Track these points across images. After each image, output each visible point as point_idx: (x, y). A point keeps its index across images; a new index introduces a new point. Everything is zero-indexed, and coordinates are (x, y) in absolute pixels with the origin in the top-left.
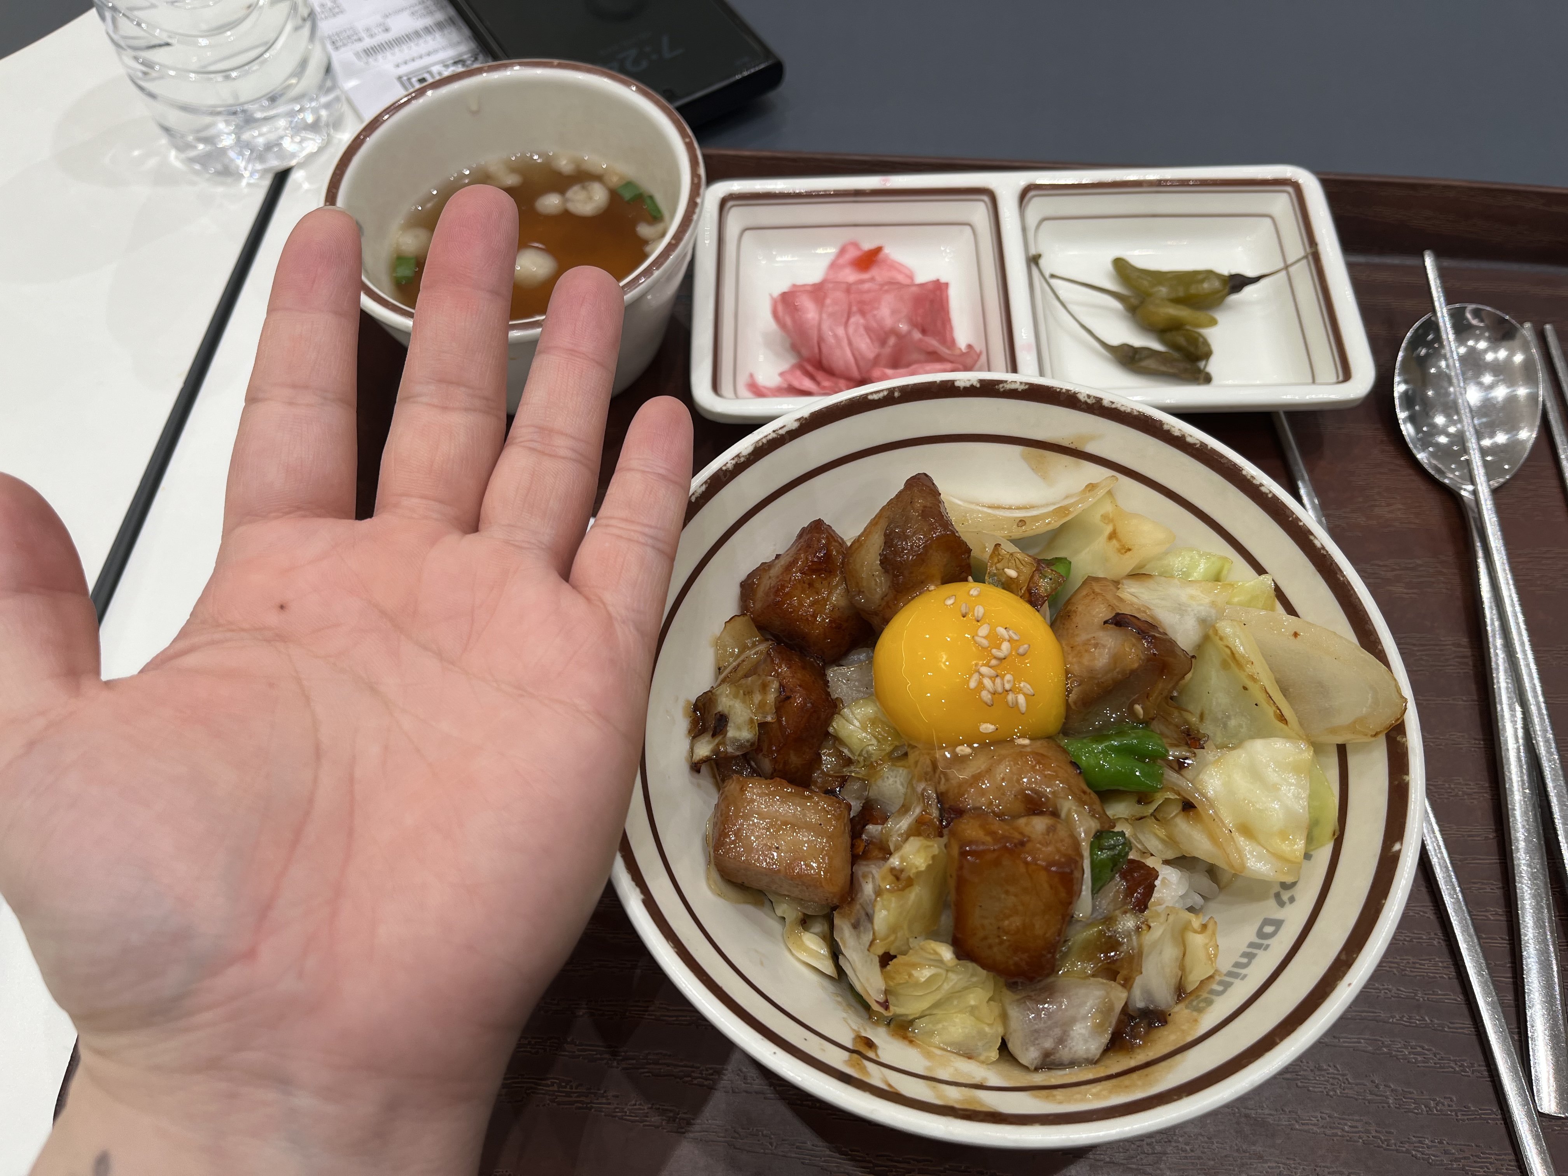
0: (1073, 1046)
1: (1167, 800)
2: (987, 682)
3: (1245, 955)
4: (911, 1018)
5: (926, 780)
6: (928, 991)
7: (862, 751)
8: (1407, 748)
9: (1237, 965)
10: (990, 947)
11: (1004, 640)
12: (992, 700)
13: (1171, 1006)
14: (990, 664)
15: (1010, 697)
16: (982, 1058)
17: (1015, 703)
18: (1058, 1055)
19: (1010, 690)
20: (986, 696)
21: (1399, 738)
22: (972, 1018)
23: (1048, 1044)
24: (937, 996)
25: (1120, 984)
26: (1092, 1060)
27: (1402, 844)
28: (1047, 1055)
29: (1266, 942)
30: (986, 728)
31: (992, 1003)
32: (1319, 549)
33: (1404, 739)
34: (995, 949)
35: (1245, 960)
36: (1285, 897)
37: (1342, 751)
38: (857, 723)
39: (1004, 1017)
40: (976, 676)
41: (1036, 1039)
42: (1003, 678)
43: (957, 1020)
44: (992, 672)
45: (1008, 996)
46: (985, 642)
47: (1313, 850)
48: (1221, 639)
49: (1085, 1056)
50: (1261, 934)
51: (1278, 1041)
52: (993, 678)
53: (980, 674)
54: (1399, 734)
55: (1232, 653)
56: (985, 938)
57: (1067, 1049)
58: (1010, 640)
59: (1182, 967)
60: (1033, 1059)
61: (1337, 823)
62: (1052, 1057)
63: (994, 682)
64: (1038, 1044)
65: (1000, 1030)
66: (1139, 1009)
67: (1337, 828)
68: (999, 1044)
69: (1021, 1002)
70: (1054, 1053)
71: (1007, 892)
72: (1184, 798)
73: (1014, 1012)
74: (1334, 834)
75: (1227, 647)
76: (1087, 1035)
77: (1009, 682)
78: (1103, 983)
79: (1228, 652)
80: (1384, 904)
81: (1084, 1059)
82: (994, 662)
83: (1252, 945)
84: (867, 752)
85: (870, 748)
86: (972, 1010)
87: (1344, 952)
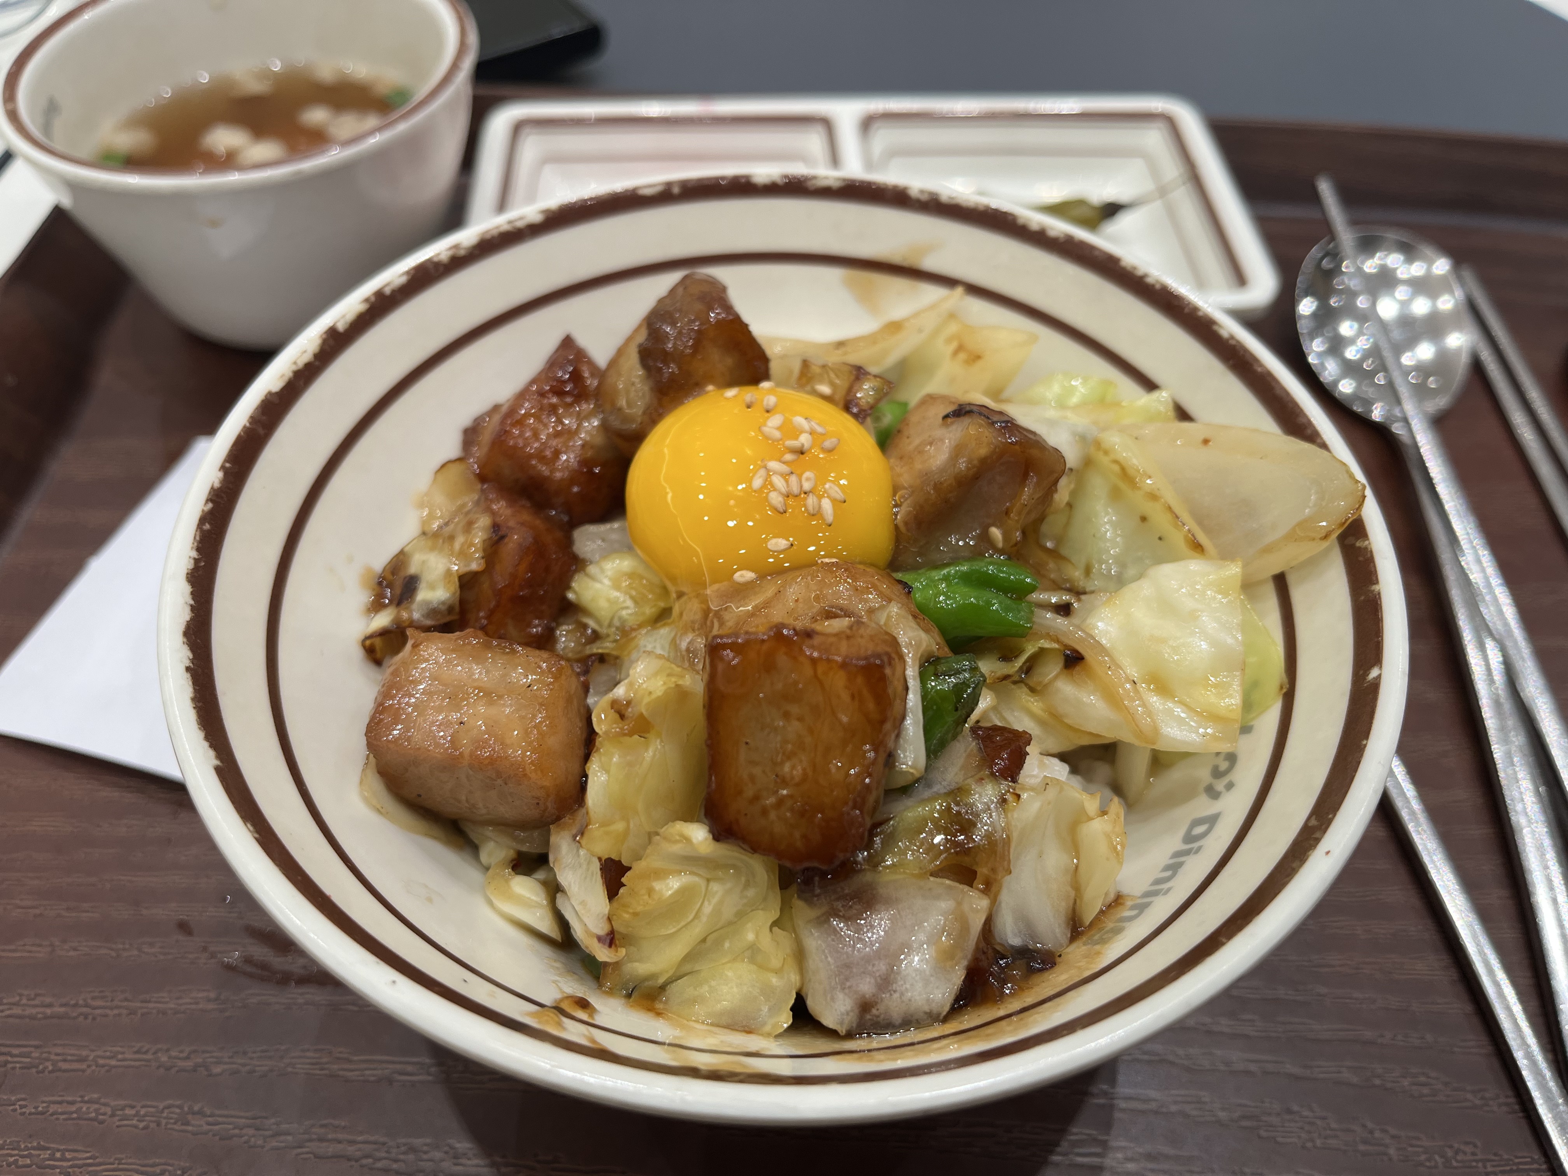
0: (907, 990)
1: (1042, 650)
2: (778, 481)
3: (1167, 868)
4: (661, 981)
5: (694, 630)
6: (683, 923)
7: (612, 619)
8: (1371, 552)
9: (1158, 882)
10: (765, 812)
11: (802, 432)
12: (785, 504)
13: (1061, 946)
14: (783, 459)
15: (811, 501)
16: (767, 1028)
17: (816, 509)
18: (882, 1008)
19: (810, 492)
20: (776, 499)
21: (1358, 544)
22: (753, 967)
23: (866, 987)
24: (697, 931)
25: (978, 889)
26: (939, 1014)
27: (1381, 668)
28: (865, 1006)
29: (1195, 845)
30: (776, 544)
31: (775, 929)
32: (1227, 340)
33: (1367, 543)
34: (773, 815)
35: (1168, 874)
36: (1220, 786)
37: (1281, 583)
38: (607, 582)
39: (800, 956)
40: (762, 472)
41: (847, 979)
42: (800, 477)
43: (730, 974)
44: (784, 468)
45: (802, 911)
46: (777, 434)
47: (1253, 719)
48: (1106, 453)
49: (926, 1008)
50: (1189, 838)
51: (1224, 940)
52: (785, 476)
53: (768, 471)
54: (1358, 539)
55: (1123, 469)
56: (756, 798)
57: (896, 996)
58: (812, 433)
59: (1076, 885)
60: (842, 1014)
61: (1284, 675)
62: (874, 1011)
63: (787, 481)
64: (850, 987)
65: (794, 978)
66: (1012, 947)
67: (1285, 680)
68: (792, 1001)
69: (822, 921)
70: (876, 1003)
71: (786, 715)
72: (1067, 647)
73: (814, 941)
74: (1281, 688)
75: (1116, 462)
76: (928, 973)
77: (808, 479)
78: (949, 887)
79: (1116, 468)
80: (1365, 746)
81: (926, 1013)
82: (789, 457)
83: (1178, 854)
84: (620, 618)
85: (624, 613)
86: (753, 953)
87: (1314, 817)
